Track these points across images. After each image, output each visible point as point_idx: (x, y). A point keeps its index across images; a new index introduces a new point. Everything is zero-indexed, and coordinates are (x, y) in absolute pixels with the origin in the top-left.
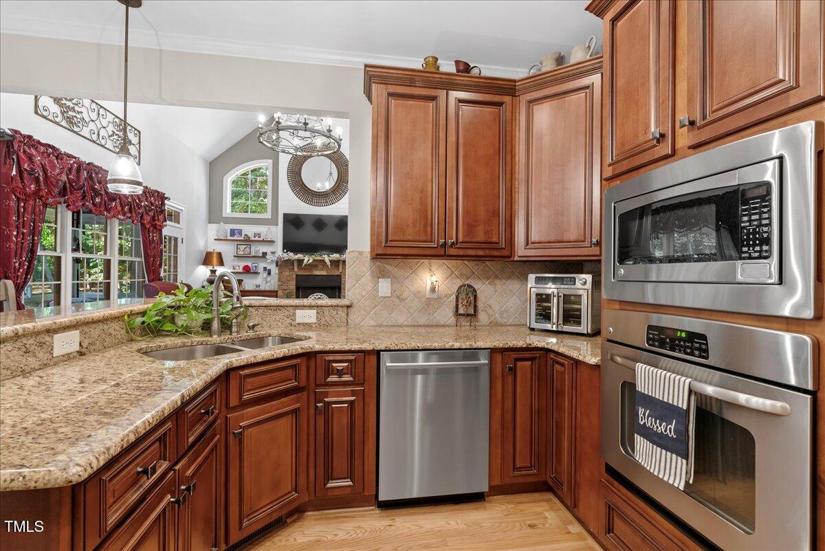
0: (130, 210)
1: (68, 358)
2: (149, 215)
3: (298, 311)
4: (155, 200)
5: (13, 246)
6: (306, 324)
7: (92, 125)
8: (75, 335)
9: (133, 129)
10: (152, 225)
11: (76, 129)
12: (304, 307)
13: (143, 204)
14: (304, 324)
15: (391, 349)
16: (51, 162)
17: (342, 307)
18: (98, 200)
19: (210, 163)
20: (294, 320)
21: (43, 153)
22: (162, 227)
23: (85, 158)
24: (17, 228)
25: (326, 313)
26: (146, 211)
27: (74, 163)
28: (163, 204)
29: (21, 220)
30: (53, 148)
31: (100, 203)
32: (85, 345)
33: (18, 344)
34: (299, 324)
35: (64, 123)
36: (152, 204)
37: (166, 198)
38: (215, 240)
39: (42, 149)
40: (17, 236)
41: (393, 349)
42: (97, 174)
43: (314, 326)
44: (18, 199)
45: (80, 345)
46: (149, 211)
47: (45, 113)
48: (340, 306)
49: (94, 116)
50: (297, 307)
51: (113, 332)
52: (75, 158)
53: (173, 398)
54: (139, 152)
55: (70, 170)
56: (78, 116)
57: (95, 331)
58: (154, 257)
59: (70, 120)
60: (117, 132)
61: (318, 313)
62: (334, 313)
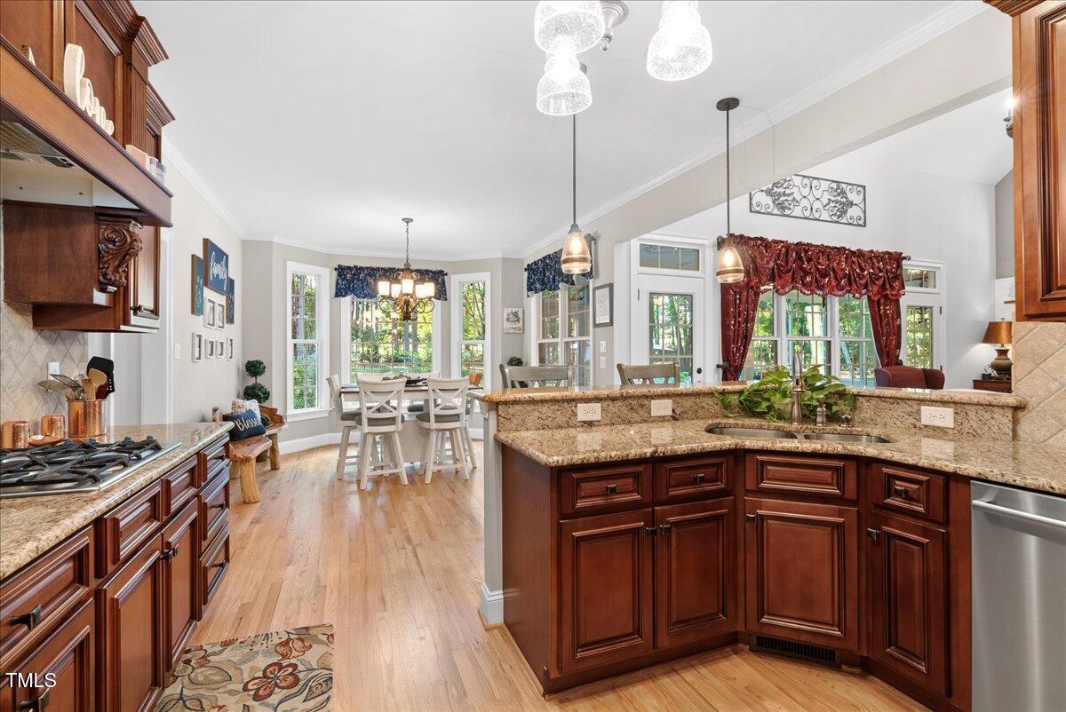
0: (850, 284)
1: (663, 419)
2: (875, 284)
3: (924, 408)
4: (886, 264)
5: (732, 334)
6: (938, 428)
7: (804, 203)
8: (668, 403)
9: (855, 187)
10: (883, 296)
11: (787, 212)
12: (933, 402)
13: (866, 273)
14: (935, 428)
15: (989, 478)
16: (761, 253)
17: (1003, 407)
18: (808, 279)
19: (996, 186)
20: (919, 420)
21: (753, 246)
22: (898, 295)
23: (793, 240)
24: (735, 317)
25: (972, 415)
26: (871, 280)
27: (782, 247)
28: (899, 266)
29: (737, 311)
30: (761, 239)
31: (811, 282)
32: (678, 412)
33: (626, 403)
34: (926, 426)
35: (776, 211)
36: (881, 271)
37: (904, 258)
38: (1005, 302)
39: (752, 243)
40: (734, 325)
41: (994, 479)
42: (806, 252)
43: (950, 432)
44: (735, 292)
45: (673, 411)
46: (877, 280)
47: (758, 209)
48: (998, 406)
49: (806, 191)
50: (922, 401)
51: (706, 406)
52: (783, 242)
53: (645, 450)
54: (865, 213)
55: (779, 255)
56: (790, 198)
57: (688, 403)
58: (888, 334)
59: (781, 206)
60: (833, 199)
61: (956, 413)
62: (987, 416)
